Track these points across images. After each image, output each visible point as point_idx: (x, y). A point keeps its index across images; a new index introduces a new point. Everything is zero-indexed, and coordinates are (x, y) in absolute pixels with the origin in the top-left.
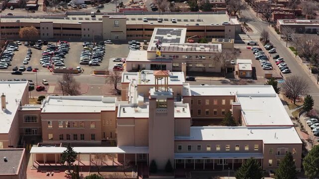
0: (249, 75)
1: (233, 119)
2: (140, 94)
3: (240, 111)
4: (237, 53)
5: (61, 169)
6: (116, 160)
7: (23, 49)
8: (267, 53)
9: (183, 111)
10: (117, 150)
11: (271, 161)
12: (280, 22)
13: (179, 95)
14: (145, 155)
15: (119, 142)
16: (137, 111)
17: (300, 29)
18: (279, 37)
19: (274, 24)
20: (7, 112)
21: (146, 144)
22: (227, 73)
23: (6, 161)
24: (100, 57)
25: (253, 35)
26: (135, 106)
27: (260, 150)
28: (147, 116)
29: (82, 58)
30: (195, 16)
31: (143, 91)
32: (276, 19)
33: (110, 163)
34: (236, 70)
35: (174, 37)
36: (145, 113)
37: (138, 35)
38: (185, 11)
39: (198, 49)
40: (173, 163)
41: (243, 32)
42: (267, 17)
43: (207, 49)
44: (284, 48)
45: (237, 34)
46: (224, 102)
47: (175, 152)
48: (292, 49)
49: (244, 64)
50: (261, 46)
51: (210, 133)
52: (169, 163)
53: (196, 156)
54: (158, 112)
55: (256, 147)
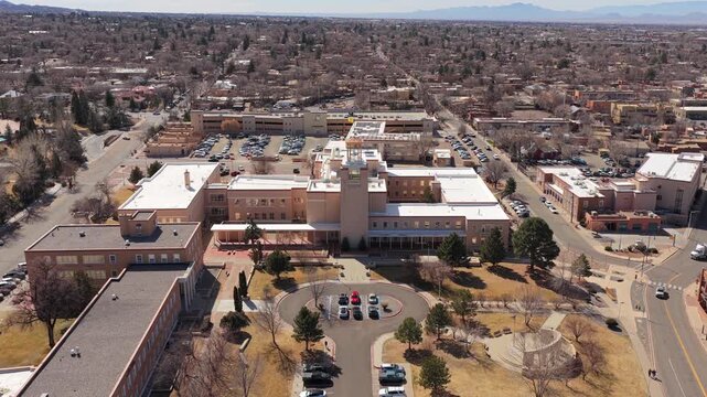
0: (448, 162)
1: (433, 195)
2: (333, 169)
3: (440, 189)
4: (436, 145)
6: (306, 239)
7: (224, 141)
8: (465, 145)
9: (378, 187)
10: (307, 227)
11: (474, 241)
12: (478, 120)
13: (375, 172)
14: (337, 233)
15: (308, 220)
16: (329, 186)
17: (498, 126)
18: (476, 133)
19: (471, 123)
20: (191, 189)
21: (338, 221)
22: (427, 161)
23: (176, 234)
24: (300, 147)
25: (452, 130)
26: (327, 181)
27: (463, 227)
28: (339, 190)
29: (281, 148)
30: (395, 114)
31: (335, 165)
32: (473, 116)
33: (298, 241)
34: (435, 158)
35: (374, 129)
36: (337, 188)
37: (339, 130)
38: (385, 111)
39: (396, 138)
40: (367, 241)
41: (440, 129)
42: (464, 116)
43: (405, 139)
44: (482, 141)
45: (436, 130)
46: (422, 183)
47: (370, 229)
48: (489, 142)
49: (443, 152)
50: (459, 139)
51: (406, 210)
52: (363, 241)
53: (392, 234)
54: (351, 183)
55: (459, 223)
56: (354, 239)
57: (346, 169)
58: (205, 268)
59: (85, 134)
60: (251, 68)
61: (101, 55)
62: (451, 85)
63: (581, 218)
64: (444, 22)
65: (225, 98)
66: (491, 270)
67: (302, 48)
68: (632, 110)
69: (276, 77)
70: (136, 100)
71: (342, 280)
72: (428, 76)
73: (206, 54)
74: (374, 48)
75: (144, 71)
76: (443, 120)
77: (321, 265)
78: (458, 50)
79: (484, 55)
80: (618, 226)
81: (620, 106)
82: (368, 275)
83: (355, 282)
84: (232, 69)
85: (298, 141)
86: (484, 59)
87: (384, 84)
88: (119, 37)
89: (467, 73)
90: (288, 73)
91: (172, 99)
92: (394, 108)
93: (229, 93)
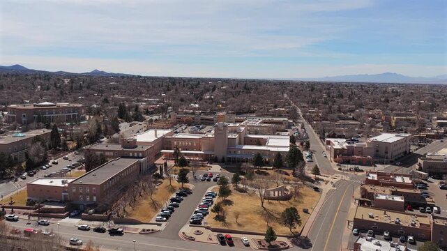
1: (262, 144)
7: (184, 126)
10: (201, 152)
15: (202, 149)
20: (157, 137)
35: (255, 122)
40: (225, 158)
47: (227, 154)
54: (219, 132)
56: (220, 158)
58: (155, 164)
59: (122, 122)
61: (141, 93)
65: (192, 111)
70: (149, 110)
71: (209, 171)
75: (159, 100)
77: (203, 166)
83: (214, 171)
88: (151, 86)
93: (195, 109)
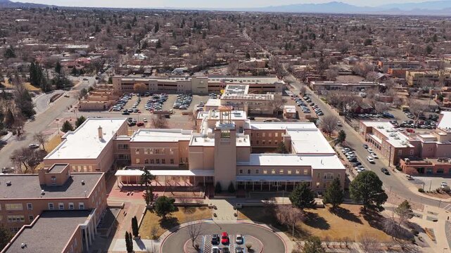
0: (294, 116)
1: (284, 147)
3: (291, 141)
4: (284, 102)
5: (140, 189)
6: (188, 181)
7: (135, 98)
8: (305, 102)
9: (244, 141)
10: (189, 173)
11: (318, 184)
12: (313, 83)
13: (241, 128)
14: (212, 178)
15: (190, 167)
16: (206, 141)
17: (328, 87)
18: (313, 92)
19: (308, 84)
20: (103, 141)
21: (212, 168)
22: (278, 115)
23: (83, 183)
24: (188, 103)
25: (295, 90)
26: (205, 136)
27: (309, 174)
29: (175, 104)
30: (256, 79)
32: (310, 80)
33: (182, 183)
34: (284, 113)
35: (240, 90)
36: (211, 143)
37: (214, 90)
38: (248, 76)
39: (257, 98)
40: (235, 184)
41: (287, 89)
42: (304, 80)
43: (263, 98)
44: (316, 98)
45: (284, 90)
46: (276, 135)
47: (237, 175)
48: (322, 99)
49: (290, 108)
50: (301, 98)
51: (266, 160)
52: (231, 185)
53: (255, 179)
55: (306, 171)
56: (225, 183)
57: (219, 130)
58: (108, 208)
59: (38, 93)
60: (158, 45)
61: (61, 36)
62: (293, 57)
63: (396, 163)
64: (287, 14)
65: (139, 67)
66: (332, 210)
67: (194, 31)
68: (421, 76)
69: (175, 51)
70: (77, 68)
71: (216, 220)
72: (277, 50)
73: (130, 35)
74: (241, 31)
75: (87, 47)
76: (289, 83)
77: (199, 206)
78: (297, 33)
79: (314, 37)
80: (426, 170)
81: (413, 73)
82: (236, 215)
83: (225, 222)
84: (146, 45)
85: (187, 99)
86: (314, 39)
87: (248, 57)
88: (73, 24)
89: (304, 49)
90: (183, 48)
91: (103, 66)
92: (255, 74)
93: (142, 63)
